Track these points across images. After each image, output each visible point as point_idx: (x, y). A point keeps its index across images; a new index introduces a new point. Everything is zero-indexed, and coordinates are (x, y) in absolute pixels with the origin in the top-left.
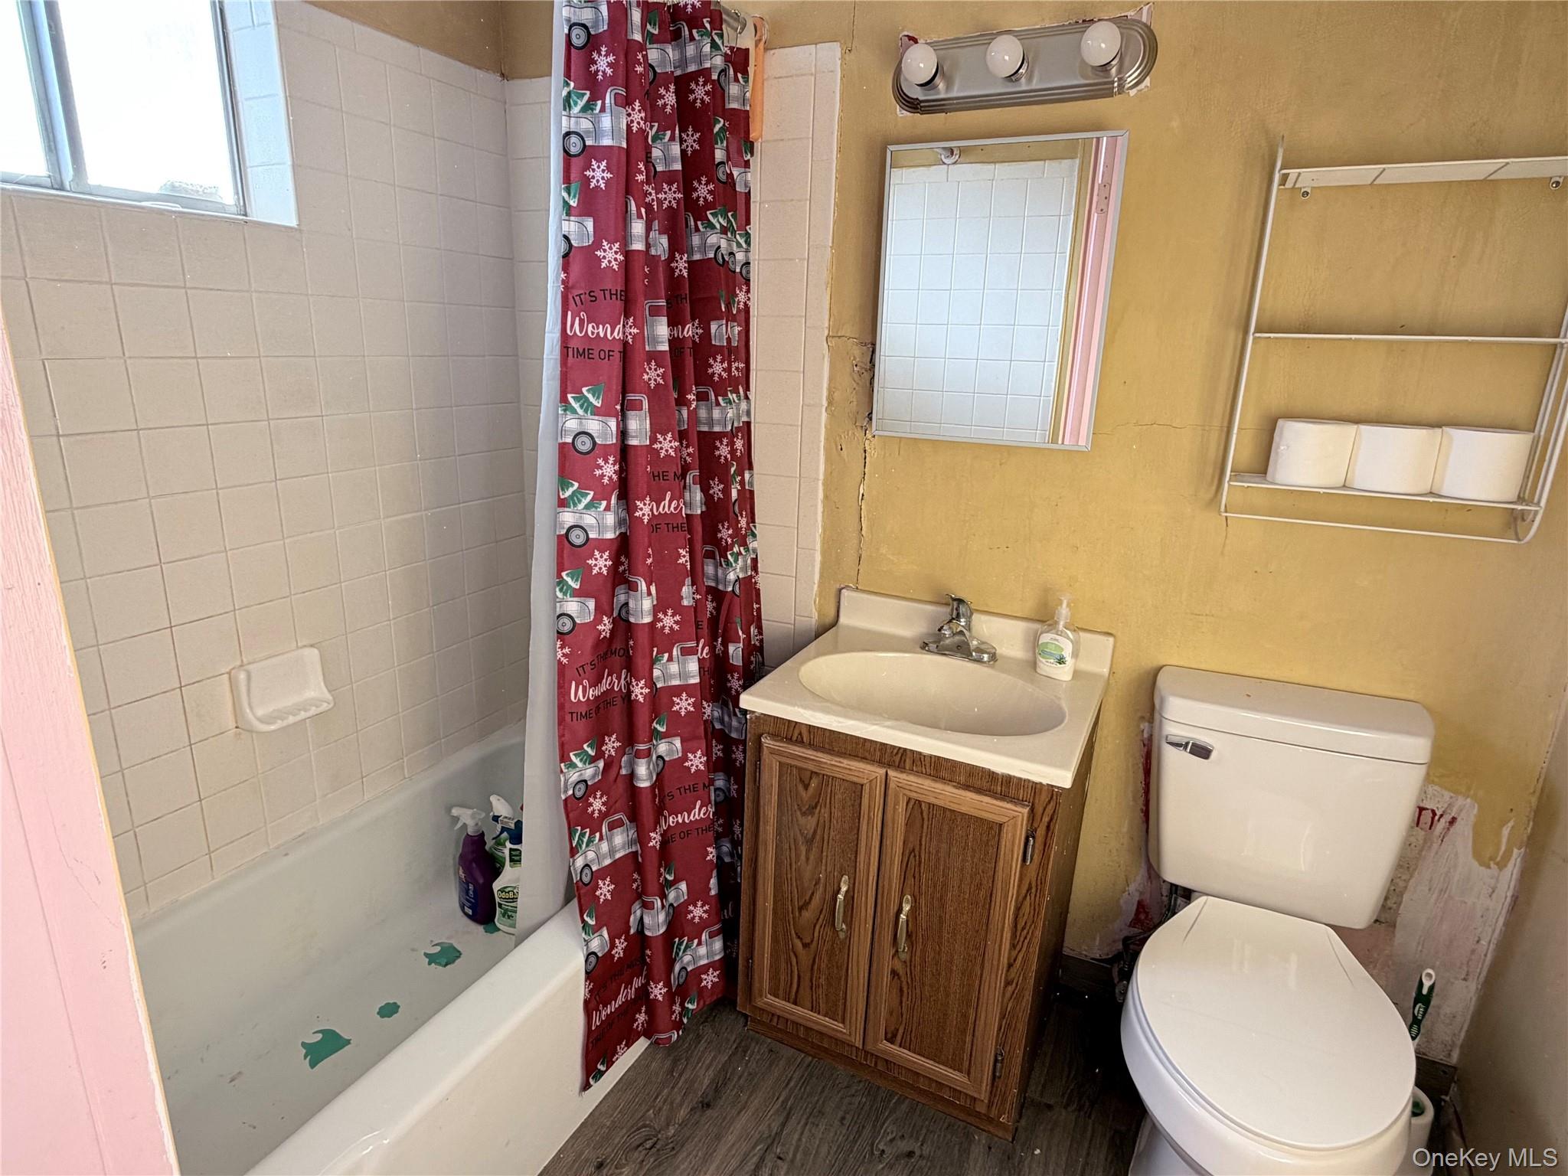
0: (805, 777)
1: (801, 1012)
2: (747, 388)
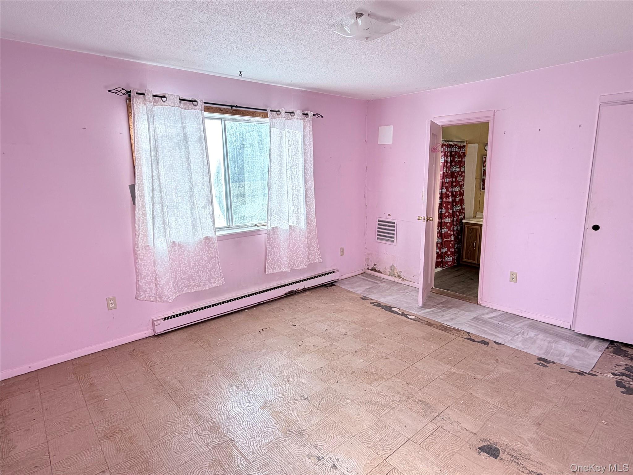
0: (470, 229)
1: (469, 261)
2: (464, 185)
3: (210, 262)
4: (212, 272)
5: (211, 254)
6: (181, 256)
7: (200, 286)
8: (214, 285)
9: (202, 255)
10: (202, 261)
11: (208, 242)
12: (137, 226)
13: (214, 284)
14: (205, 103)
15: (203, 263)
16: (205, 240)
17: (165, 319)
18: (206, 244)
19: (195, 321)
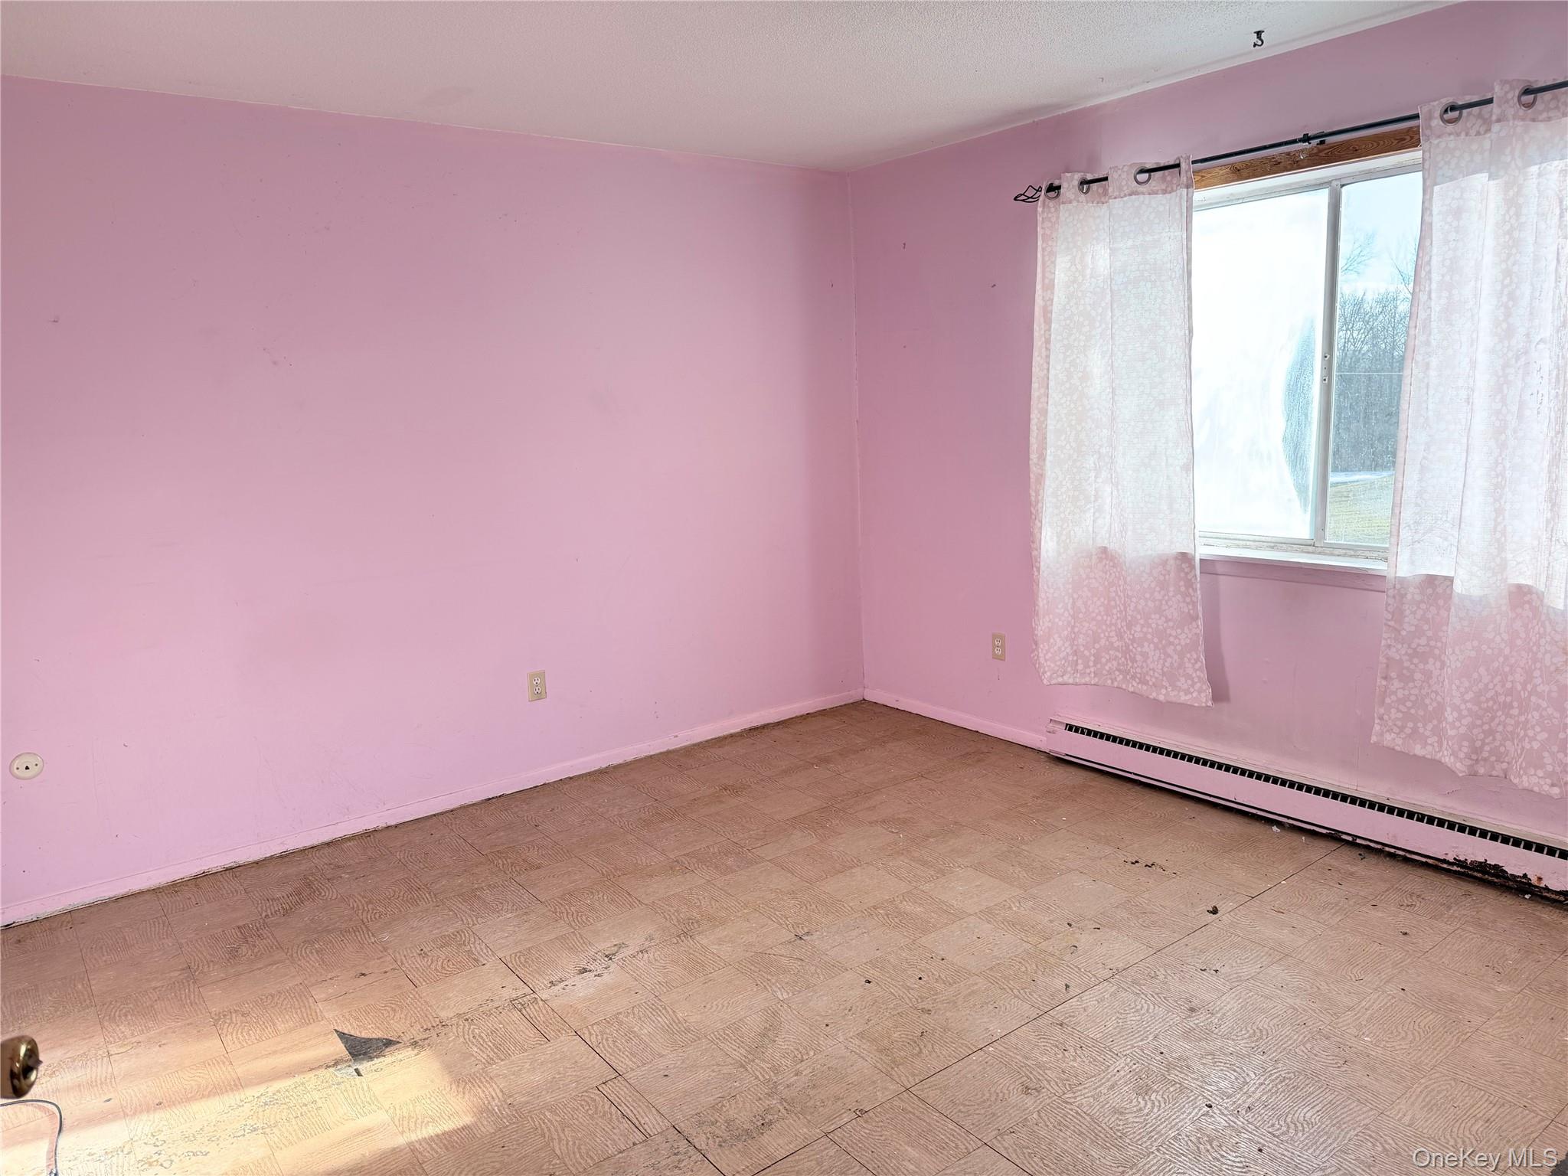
3: (1186, 630)
4: (1186, 660)
5: (1190, 607)
6: (1114, 589)
7: (1146, 683)
8: (1184, 698)
9: (1161, 601)
10: (1158, 616)
11: (1186, 570)
12: (1033, 494)
13: (1186, 694)
14: (1194, 162)
15: (1160, 622)
16: (1178, 562)
17: (1070, 728)
18: (1182, 575)
19: (1130, 773)
